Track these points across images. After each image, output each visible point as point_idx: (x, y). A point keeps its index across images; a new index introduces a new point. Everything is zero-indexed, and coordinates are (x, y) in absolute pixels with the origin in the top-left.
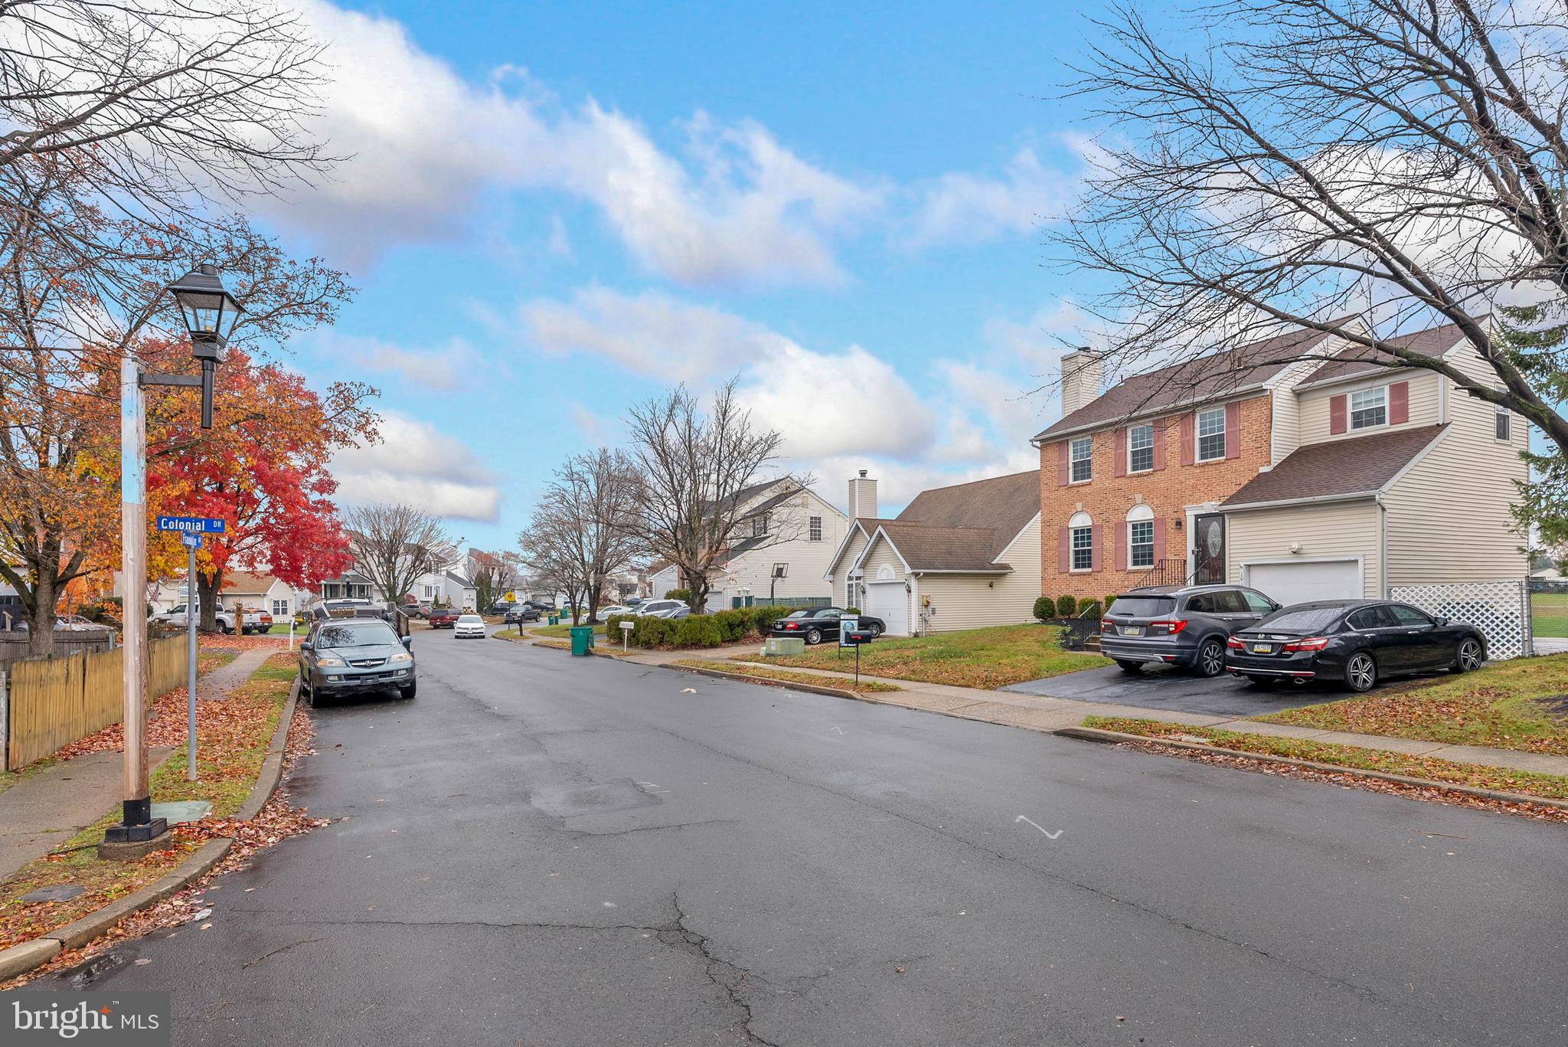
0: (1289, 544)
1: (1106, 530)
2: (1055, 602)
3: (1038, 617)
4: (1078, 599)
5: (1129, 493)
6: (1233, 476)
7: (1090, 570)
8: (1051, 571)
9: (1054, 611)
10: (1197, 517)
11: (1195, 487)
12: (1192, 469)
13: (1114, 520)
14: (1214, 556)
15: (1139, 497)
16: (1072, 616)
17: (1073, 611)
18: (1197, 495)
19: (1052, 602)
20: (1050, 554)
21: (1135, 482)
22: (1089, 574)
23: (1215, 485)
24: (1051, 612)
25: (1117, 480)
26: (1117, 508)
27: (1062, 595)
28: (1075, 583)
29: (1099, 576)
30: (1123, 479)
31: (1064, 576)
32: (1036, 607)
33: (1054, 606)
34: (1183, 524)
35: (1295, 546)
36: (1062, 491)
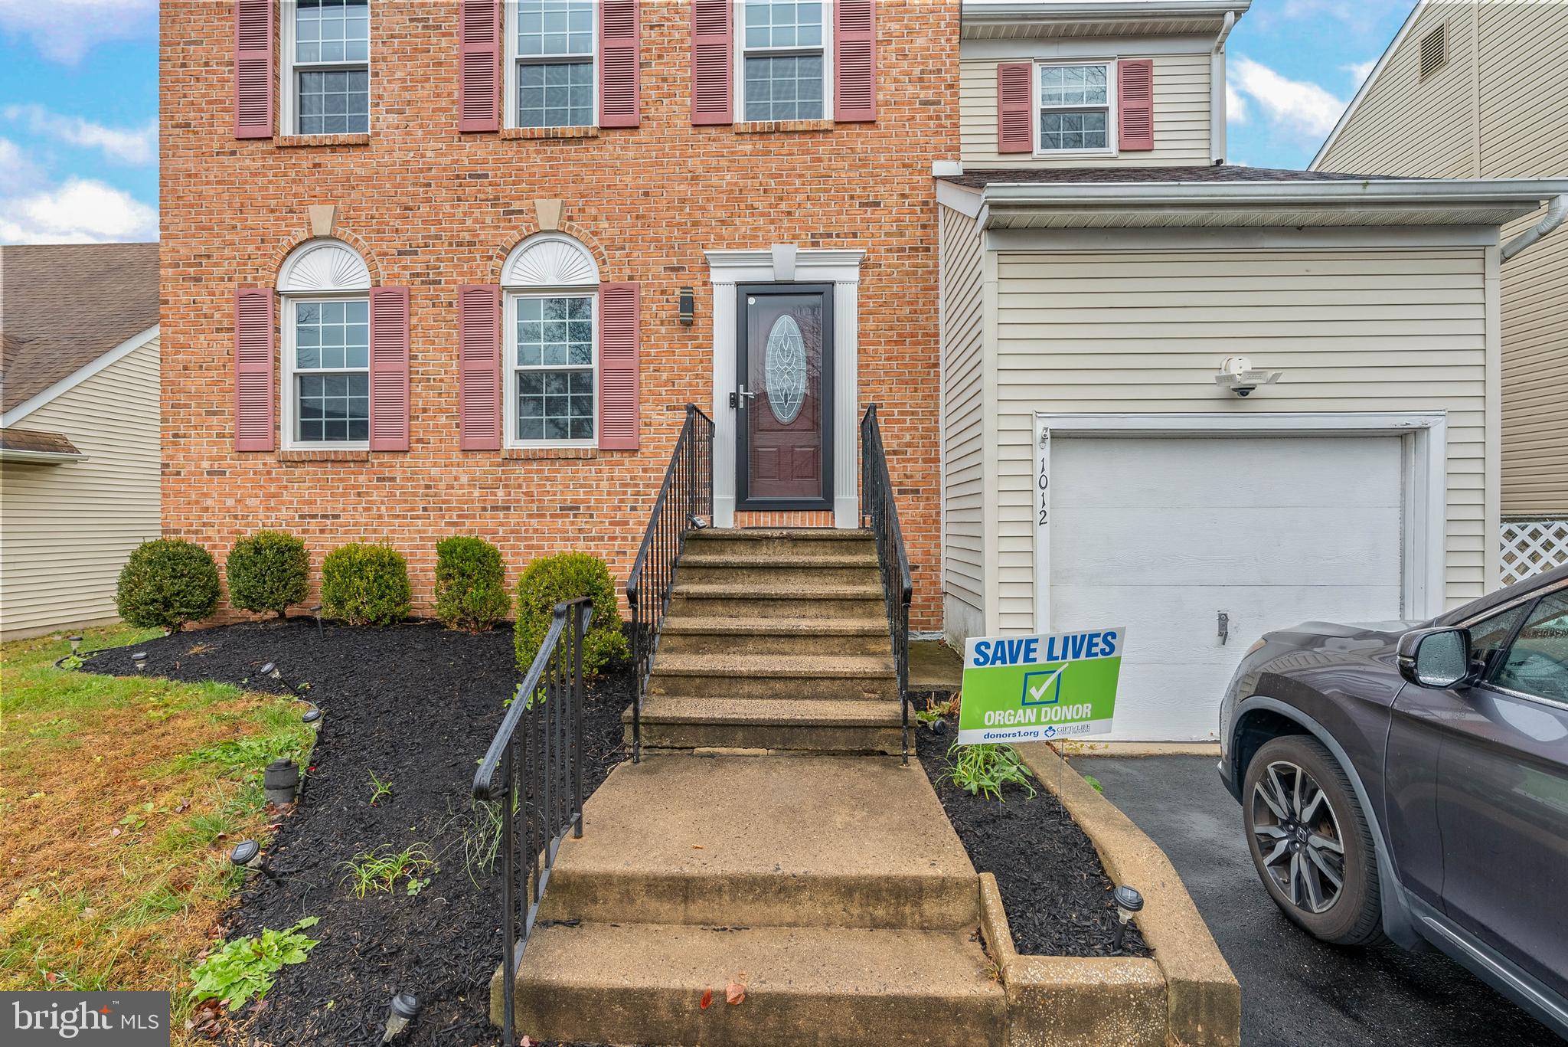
0: (1215, 362)
1: (423, 310)
2: (221, 558)
3: (141, 623)
4: (320, 548)
5: (510, 191)
6: (854, 174)
7: (363, 446)
8: (202, 447)
9: (216, 593)
10: (746, 290)
11: (736, 196)
12: (728, 138)
13: (455, 278)
14: (786, 419)
15: (548, 212)
16: (292, 611)
17: (300, 593)
18: (744, 225)
19: (207, 560)
20: (195, 383)
21: (535, 158)
22: (362, 461)
23: (800, 197)
24: (198, 597)
25: (469, 145)
26: (466, 237)
27: (250, 533)
28: (302, 489)
29: (399, 467)
30: (492, 143)
31: (257, 463)
32: (130, 580)
33: (212, 575)
34: (699, 308)
35: (1239, 368)
36: (251, 158)
